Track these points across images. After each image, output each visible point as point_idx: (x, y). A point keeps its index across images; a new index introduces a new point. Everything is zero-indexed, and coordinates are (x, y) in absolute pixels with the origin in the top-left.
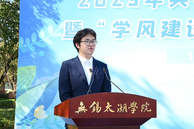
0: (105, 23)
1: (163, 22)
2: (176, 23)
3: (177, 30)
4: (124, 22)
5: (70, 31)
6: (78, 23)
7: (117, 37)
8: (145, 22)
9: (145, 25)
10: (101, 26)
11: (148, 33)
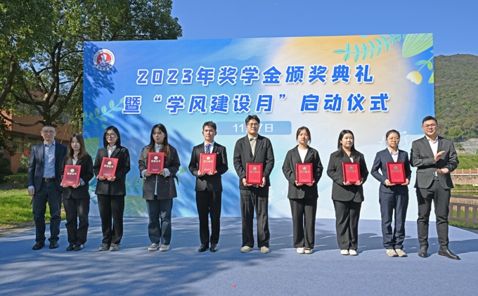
0: (161, 98)
1: (213, 98)
2: (225, 98)
3: (225, 104)
4: (178, 98)
5: (129, 106)
6: (137, 98)
7: (171, 111)
8: (197, 97)
9: (196, 100)
10: (158, 101)
11: (199, 108)
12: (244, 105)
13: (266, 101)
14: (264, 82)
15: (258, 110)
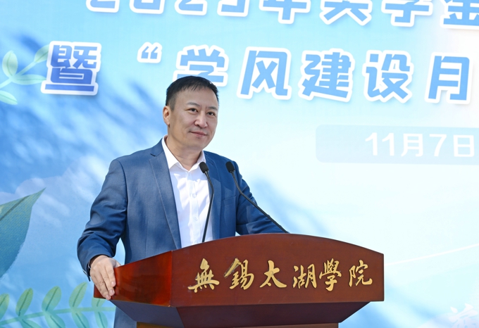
0: (159, 52)
1: (308, 57)
2: (341, 61)
3: (341, 77)
4: (209, 53)
5: (63, 71)
6: (87, 49)
8: (263, 54)
9: (262, 62)
10: (149, 60)
11: (270, 85)
12: (394, 81)
13: (455, 72)
14: (446, 21)
15: (433, 94)
